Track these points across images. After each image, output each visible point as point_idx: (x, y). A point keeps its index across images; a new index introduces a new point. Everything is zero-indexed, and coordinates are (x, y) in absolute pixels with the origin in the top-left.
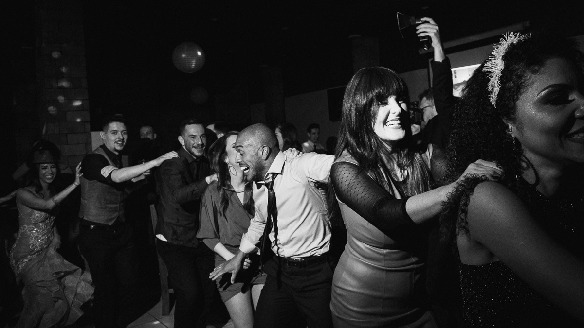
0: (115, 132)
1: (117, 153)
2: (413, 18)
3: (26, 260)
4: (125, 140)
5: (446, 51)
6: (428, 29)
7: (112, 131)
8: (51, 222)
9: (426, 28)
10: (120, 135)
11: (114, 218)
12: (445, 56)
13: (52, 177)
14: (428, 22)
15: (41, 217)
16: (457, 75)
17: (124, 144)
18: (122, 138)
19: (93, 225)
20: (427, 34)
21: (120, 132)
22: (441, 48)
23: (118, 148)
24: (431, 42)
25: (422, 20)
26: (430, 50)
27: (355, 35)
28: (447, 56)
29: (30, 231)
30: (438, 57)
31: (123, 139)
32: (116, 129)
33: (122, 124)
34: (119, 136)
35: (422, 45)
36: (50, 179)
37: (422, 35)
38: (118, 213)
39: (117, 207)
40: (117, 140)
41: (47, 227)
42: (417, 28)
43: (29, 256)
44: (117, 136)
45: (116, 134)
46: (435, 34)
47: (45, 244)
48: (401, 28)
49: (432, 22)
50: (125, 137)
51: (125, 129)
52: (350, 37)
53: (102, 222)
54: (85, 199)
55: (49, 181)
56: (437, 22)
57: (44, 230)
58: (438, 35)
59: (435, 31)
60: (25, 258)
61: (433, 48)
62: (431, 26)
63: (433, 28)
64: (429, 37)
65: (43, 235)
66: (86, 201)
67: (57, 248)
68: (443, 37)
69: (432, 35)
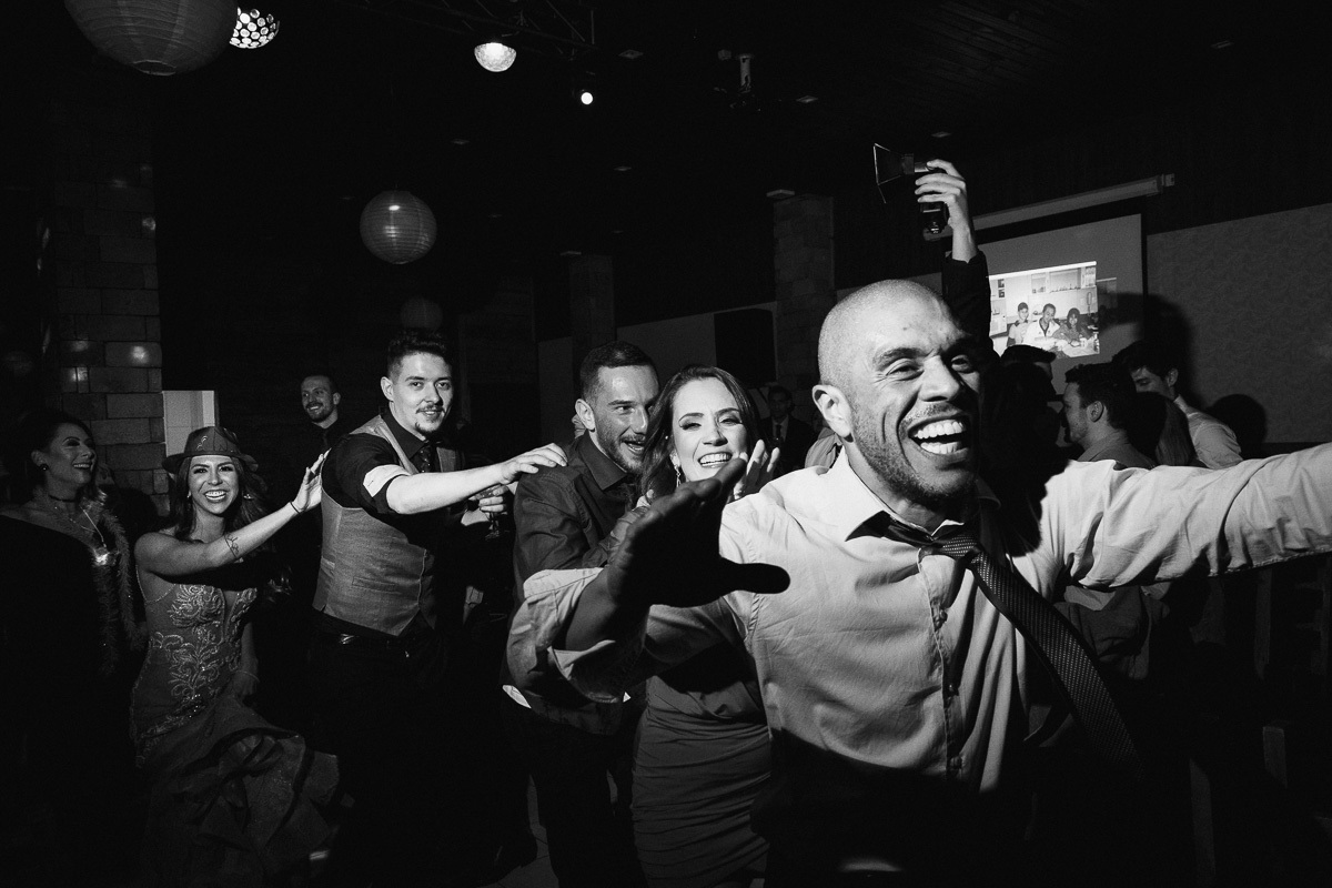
0: (418, 382)
1: (423, 438)
2: (909, 159)
3: (159, 730)
4: (445, 406)
5: (979, 237)
6: (942, 185)
7: (411, 378)
8: (232, 624)
9: (937, 183)
10: (433, 391)
11: (404, 618)
12: (977, 250)
13: (224, 500)
14: (943, 171)
15: (194, 611)
16: (1005, 290)
17: (443, 414)
18: (435, 400)
19: (349, 634)
20: (938, 198)
21: (430, 384)
22: (968, 230)
23: (428, 426)
24: (948, 215)
25: (929, 164)
26: (945, 233)
27: (781, 191)
28: (981, 247)
29: (173, 648)
30: (961, 251)
31: (440, 403)
32: (420, 373)
33: (439, 360)
34: (428, 393)
35: (927, 221)
36: (220, 501)
37: (927, 199)
38: (416, 604)
39: (416, 587)
40: (424, 404)
41: (217, 640)
42: (917, 183)
43: (170, 719)
44: (422, 394)
45: (421, 388)
46: (957, 198)
47: (213, 685)
48: (881, 180)
49: (951, 170)
50: (446, 396)
51: (446, 375)
52: (769, 194)
53: (374, 626)
54: (331, 559)
55: (218, 509)
56: (964, 173)
57: (210, 647)
58: (964, 201)
59: (958, 192)
60: (160, 724)
61: (951, 230)
62: (948, 181)
63: (953, 186)
64: (942, 205)
65: (207, 661)
66: (332, 565)
67: (244, 693)
68: (974, 204)
69: (949, 200)
